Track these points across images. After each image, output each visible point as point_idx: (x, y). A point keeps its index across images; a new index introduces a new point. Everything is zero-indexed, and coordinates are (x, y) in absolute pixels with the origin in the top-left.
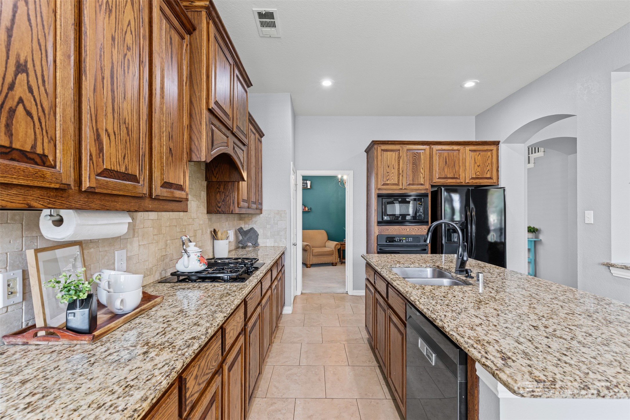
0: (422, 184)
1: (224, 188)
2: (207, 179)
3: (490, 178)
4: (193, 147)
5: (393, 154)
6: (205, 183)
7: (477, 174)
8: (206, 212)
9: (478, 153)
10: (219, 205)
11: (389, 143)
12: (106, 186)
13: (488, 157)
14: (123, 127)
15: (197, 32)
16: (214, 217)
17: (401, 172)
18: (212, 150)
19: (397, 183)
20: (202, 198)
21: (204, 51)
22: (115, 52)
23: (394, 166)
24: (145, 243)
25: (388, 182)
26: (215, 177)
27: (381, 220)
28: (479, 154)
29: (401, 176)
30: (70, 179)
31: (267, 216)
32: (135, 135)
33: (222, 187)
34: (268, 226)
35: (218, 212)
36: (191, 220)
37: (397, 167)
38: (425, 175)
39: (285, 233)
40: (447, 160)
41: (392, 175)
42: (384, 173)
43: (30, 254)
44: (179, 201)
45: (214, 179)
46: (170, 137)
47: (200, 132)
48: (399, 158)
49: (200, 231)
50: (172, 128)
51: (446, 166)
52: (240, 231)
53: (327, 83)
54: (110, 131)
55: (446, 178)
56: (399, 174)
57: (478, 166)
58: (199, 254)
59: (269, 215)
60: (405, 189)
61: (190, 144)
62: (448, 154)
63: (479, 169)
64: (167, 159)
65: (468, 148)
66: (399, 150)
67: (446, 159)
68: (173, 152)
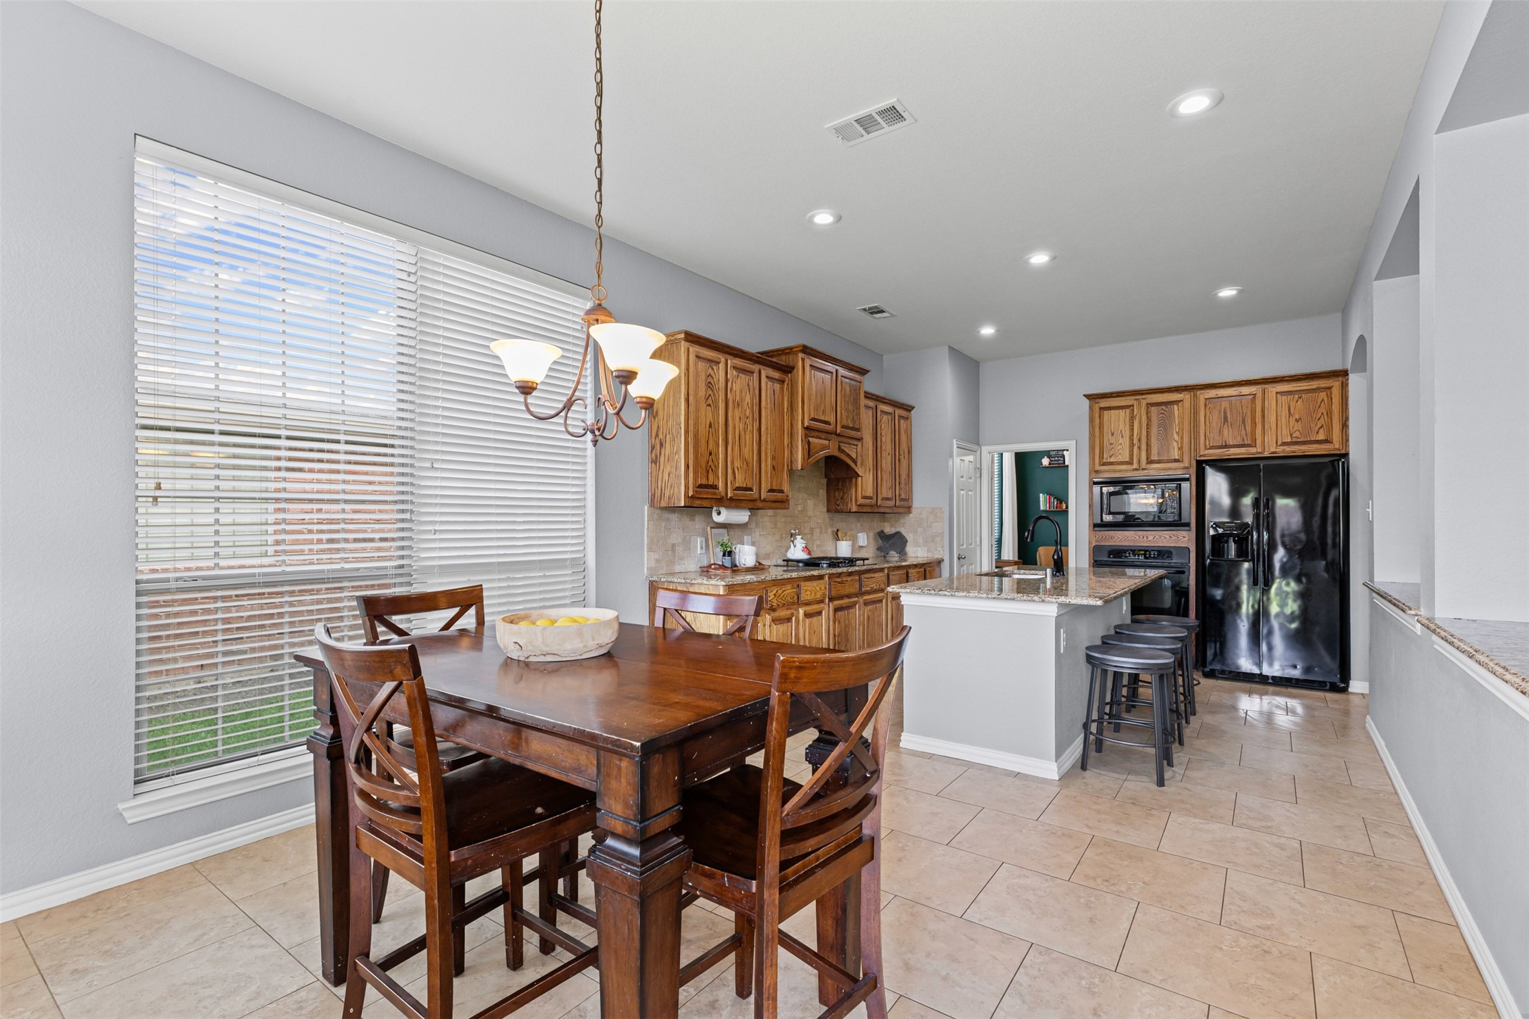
0: (1176, 461)
1: (842, 485)
2: (826, 476)
3: (1327, 441)
4: (793, 459)
5: (1122, 412)
6: (824, 481)
7: (1294, 435)
8: (826, 510)
9: (1296, 396)
10: (838, 503)
11: (1114, 395)
12: (737, 495)
13: (1319, 401)
14: (745, 463)
15: (795, 370)
16: (838, 517)
17: (1135, 441)
18: (809, 458)
19: (1127, 460)
20: (820, 495)
21: (800, 382)
22: (741, 425)
23: (1123, 432)
24: (764, 533)
25: (1112, 460)
26: (834, 473)
27: (1099, 522)
28: (1300, 397)
29: (1135, 449)
30: (723, 494)
31: (918, 516)
32: (751, 465)
33: (840, 484)
34: (920, 530)
35: (837, 511)
36: (806, 518)
37: (1127, 434)
38: (1182, 443)
39: (942, 539)
40: (1228, 415)
41: (1120, 447)
42: (1105, 445)
43: (709, 528)
44: (782, 502)
45: (833, 476)
46: (773, 458)
47: (797, 447)
48: (1132, 418)
49: (818, 530)
50: (775, 451)
51: (1226, 426)
52: (881, 535)
53: (987, 331)
54: (739, 467)
55: (1226, 446)
56: (1132, 445)
57: (1297, 421)
58: (804, 545)
59: (921, 514)
60: (1143, 469)
61: (791, 457)
62: (1231, 404)
63: (1298, 426)
64: (771, 473)
65: (1273, 389)
66: (1133, 406)
67: (1225, 413)
68: (776, 468)
